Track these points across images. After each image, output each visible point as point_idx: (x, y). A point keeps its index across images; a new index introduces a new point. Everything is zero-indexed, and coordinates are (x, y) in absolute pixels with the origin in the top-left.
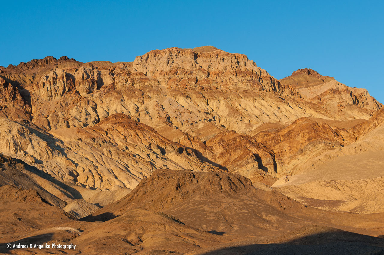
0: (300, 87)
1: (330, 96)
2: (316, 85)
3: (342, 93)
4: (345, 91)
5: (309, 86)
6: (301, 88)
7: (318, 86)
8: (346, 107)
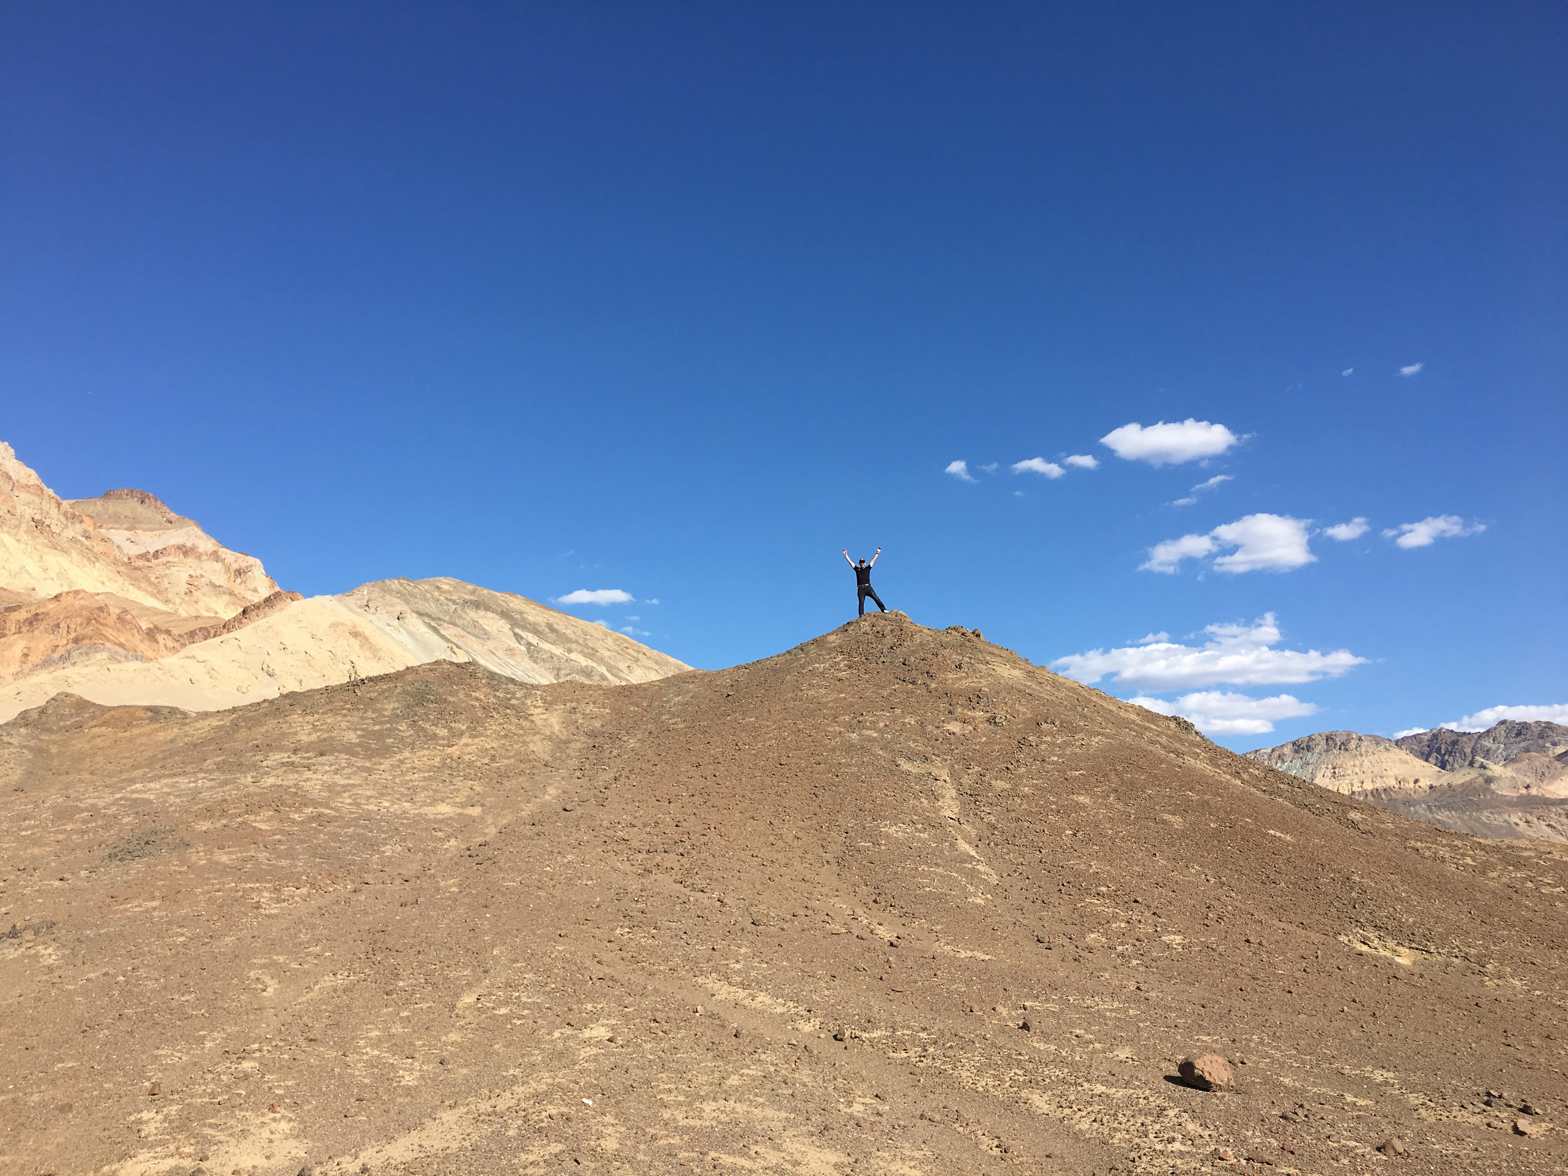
0: (112, 525)
1: (176, 560)
2: (151, 530)
3: (204, 557)
4: (211, 555)
5: (135, 528)
6: (115, 529)
7: (155, 533)
8: (205, 589)
